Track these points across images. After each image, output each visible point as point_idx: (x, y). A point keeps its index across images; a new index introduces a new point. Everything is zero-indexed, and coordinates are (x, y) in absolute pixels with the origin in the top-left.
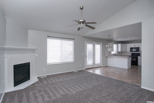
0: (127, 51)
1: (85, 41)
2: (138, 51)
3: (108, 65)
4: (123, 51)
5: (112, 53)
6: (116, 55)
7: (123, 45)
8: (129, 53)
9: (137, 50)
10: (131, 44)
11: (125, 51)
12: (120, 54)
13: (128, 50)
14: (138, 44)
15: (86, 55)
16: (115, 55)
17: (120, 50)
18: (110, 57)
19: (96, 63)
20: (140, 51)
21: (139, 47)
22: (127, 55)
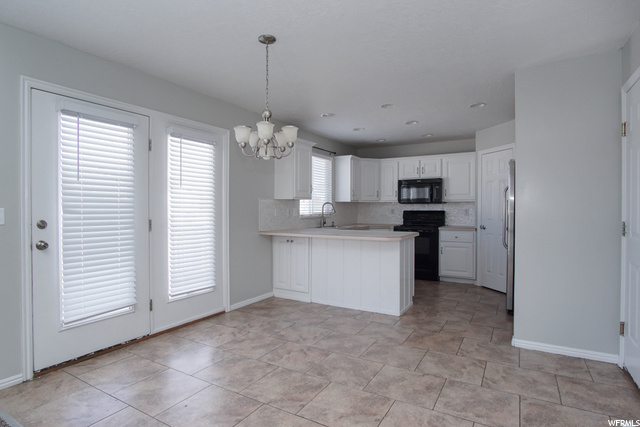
0: (383, 200)
1: (25, 82)
2: (439, 201)
3: (277, 294)
4: (363, 198)
5: (305, 208)
6: (328, 223)
7: (365, 162)
8: (393, 212)
9: (431, 195)
10: (403, 161)
11: (374, 199)
12: (348, 217)
13: (390, 194)
14: (436, 159)
15: (42, 225)
16: (321, 222)
17: (346, 196)
18: (290, 241)
19: (170, 290)
20: (445, 199)
21: (444, 176)
22: (380, 222)
